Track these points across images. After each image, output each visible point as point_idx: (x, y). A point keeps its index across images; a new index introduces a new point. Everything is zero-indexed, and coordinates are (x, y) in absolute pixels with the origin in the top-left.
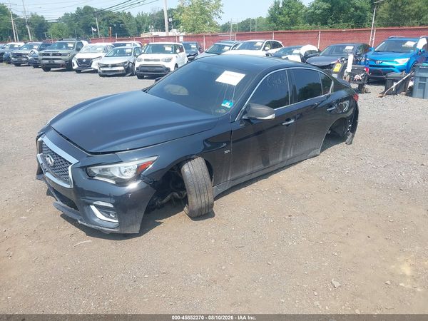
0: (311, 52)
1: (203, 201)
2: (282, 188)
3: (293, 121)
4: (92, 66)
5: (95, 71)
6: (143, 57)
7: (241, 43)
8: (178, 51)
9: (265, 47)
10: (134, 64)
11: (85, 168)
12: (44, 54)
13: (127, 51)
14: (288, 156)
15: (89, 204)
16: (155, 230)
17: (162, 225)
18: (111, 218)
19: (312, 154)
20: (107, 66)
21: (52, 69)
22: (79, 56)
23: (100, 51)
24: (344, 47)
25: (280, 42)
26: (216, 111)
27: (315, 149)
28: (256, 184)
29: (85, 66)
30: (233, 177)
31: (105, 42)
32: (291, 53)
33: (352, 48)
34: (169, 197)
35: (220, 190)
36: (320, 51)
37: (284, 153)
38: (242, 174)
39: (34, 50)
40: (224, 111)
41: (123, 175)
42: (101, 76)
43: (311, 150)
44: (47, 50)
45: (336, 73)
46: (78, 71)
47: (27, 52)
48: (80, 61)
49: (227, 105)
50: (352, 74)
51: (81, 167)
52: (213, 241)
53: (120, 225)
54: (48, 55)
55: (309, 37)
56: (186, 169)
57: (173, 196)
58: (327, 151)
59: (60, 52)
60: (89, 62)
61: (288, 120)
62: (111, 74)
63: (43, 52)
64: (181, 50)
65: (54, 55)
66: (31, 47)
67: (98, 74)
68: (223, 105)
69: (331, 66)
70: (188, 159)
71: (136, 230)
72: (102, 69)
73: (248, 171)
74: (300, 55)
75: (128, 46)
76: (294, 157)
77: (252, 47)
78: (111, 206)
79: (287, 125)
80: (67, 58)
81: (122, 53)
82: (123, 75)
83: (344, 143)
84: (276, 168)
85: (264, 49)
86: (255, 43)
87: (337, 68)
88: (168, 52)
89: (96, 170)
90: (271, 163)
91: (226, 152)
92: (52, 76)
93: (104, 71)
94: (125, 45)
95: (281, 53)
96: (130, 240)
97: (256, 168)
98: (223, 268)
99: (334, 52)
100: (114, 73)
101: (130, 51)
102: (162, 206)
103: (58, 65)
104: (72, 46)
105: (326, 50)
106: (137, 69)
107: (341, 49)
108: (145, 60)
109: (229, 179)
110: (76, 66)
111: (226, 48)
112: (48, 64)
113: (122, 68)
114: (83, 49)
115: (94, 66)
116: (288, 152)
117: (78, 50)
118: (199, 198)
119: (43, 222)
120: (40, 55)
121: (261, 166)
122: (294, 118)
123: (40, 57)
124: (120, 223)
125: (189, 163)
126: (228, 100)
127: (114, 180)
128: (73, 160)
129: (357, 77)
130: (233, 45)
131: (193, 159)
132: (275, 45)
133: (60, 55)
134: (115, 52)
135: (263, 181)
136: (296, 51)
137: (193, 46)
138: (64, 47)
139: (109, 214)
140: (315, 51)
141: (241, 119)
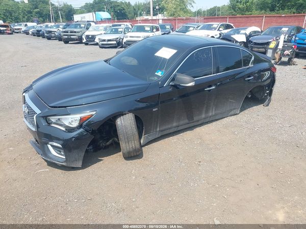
0: (255, 32)
1: (130, 146)
2: (201, 139)
3: (214, 87)
4: (95, 41)
5: (97, 44)
6: (129, 34)
7: (202, 25)
8: (154, 30)
9: (219, 28)
10: (123, 39)
11: (46, 118)
12: (65, 32)
13: (119, 30)
14: (210, 114)
15: (47, 144)
16: (95, 166)
17: (101, 162)
18: (61, 155)
19: (232, 112)
20: (104, 41)
21: (70, 42)
22: (87, 33)
23: (101, 30)
24: (281, 28)
25: (232, 25)
26: (151, 78)
27: (235, 109)
28: (181, 134)
29: (91, 40)
30: (161, 129)
31: (108, 23)
32: (238, 33)
33: (287, 29)
34: (111, 141)
35: (151, 138)
36: (262, 32)
37: (207, 112)
38: (170, 126)
39: (60, 29)
40: (156, 78)
41: (71, 124)
42: (101, 47)
43: (231, 110)
44: (67, 29)
45: (271, 49)
46: (86, 44)
47: (55, 30)
48: (87, 37)
49: (159, 74)
50: (283, 50)
51: (42, 117)
52: (134, 177)
53: (66, 161)
54: (67, 32)
55: (256, 20)
56: (119, 122)
57: (114, 140)
58: (246, 111)
59: (75, 30)
60: (93, 37)
61: (210, 86)
62: (107, 46)
63: (64, 30)
64: (157, 30)
65: (71, 32)
66: (58, 27)
67: (98, 46)
68: (156, 73)
69: (268, 43)
70: (121, 114)
71: (79, 164)
72: (101, 43)
73: (175, 124)
74: (246, 34)
75: (122, 26)
76: (216, 115)
77: (209, 28)
78: (60, 146)
79: (209, 91)
80: (80, 34)
81: (116, 32)
82: (115, 47)
83: (262, 105)
84: (200, 122)
85: (218, 30)
86: (212, 25)
87: (272, 45)
88: (147, 31)
89: (53, 119)
90: (195, 118)
91: (154, 110)
92: (68, 47)
93: (103, 44)
94: (120, 25)
95: (232, 33)
96: (75, 172)
97: (182, 122)
98: (134, 200)
99: (273, 32)
100: (109, 46)
101: (121, 30)
102: (106, 147)
103: (73, 40)
104: (83, 26)
105: (266, 31)
106: (125, 43)
107: (279, 30)
108: (130, 37)
109: (158, 129)
110: (84, 41)
111: (191, 28)
112: (67, 39)
113: (115, 42)
114: (91, 29)
115: (97, 40)
116: (211, 111)
117: (87, 29)
118: (127, 144)
119: (22, 153)
120: (62, 32)
121: (187, 121)
122: (215, 85)
123: (62, 34)
124: (66, 158)
125: (122, 117)
126: (161, 69)
127: (64, 127)
128: (38, 111)
129: (286, 52)
130: (196, 26)
131: (126, 114)
132: (228, 27)
133: (75, 32)
134: (112, 31)
135: (189, 133)
136: (242, 32)
137: (167, 27)
138: (78, 27)
139: (60, 152)
140: (258, 32)
141: (168, 85)
